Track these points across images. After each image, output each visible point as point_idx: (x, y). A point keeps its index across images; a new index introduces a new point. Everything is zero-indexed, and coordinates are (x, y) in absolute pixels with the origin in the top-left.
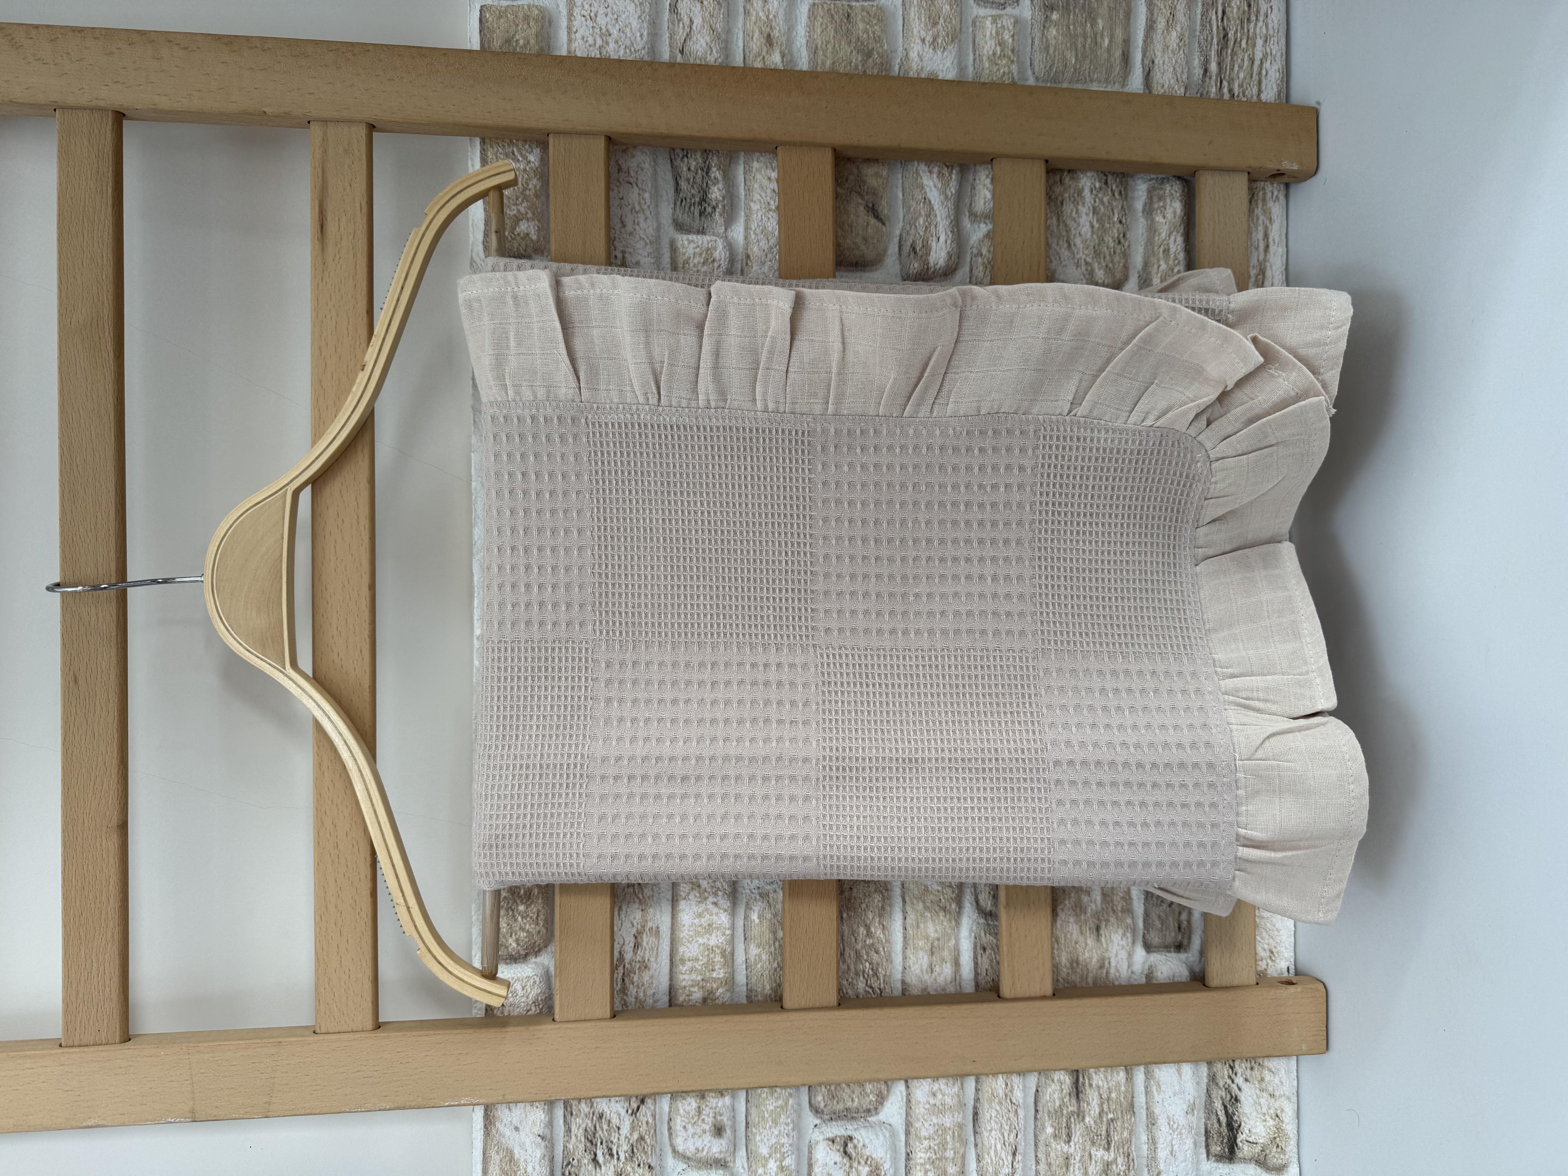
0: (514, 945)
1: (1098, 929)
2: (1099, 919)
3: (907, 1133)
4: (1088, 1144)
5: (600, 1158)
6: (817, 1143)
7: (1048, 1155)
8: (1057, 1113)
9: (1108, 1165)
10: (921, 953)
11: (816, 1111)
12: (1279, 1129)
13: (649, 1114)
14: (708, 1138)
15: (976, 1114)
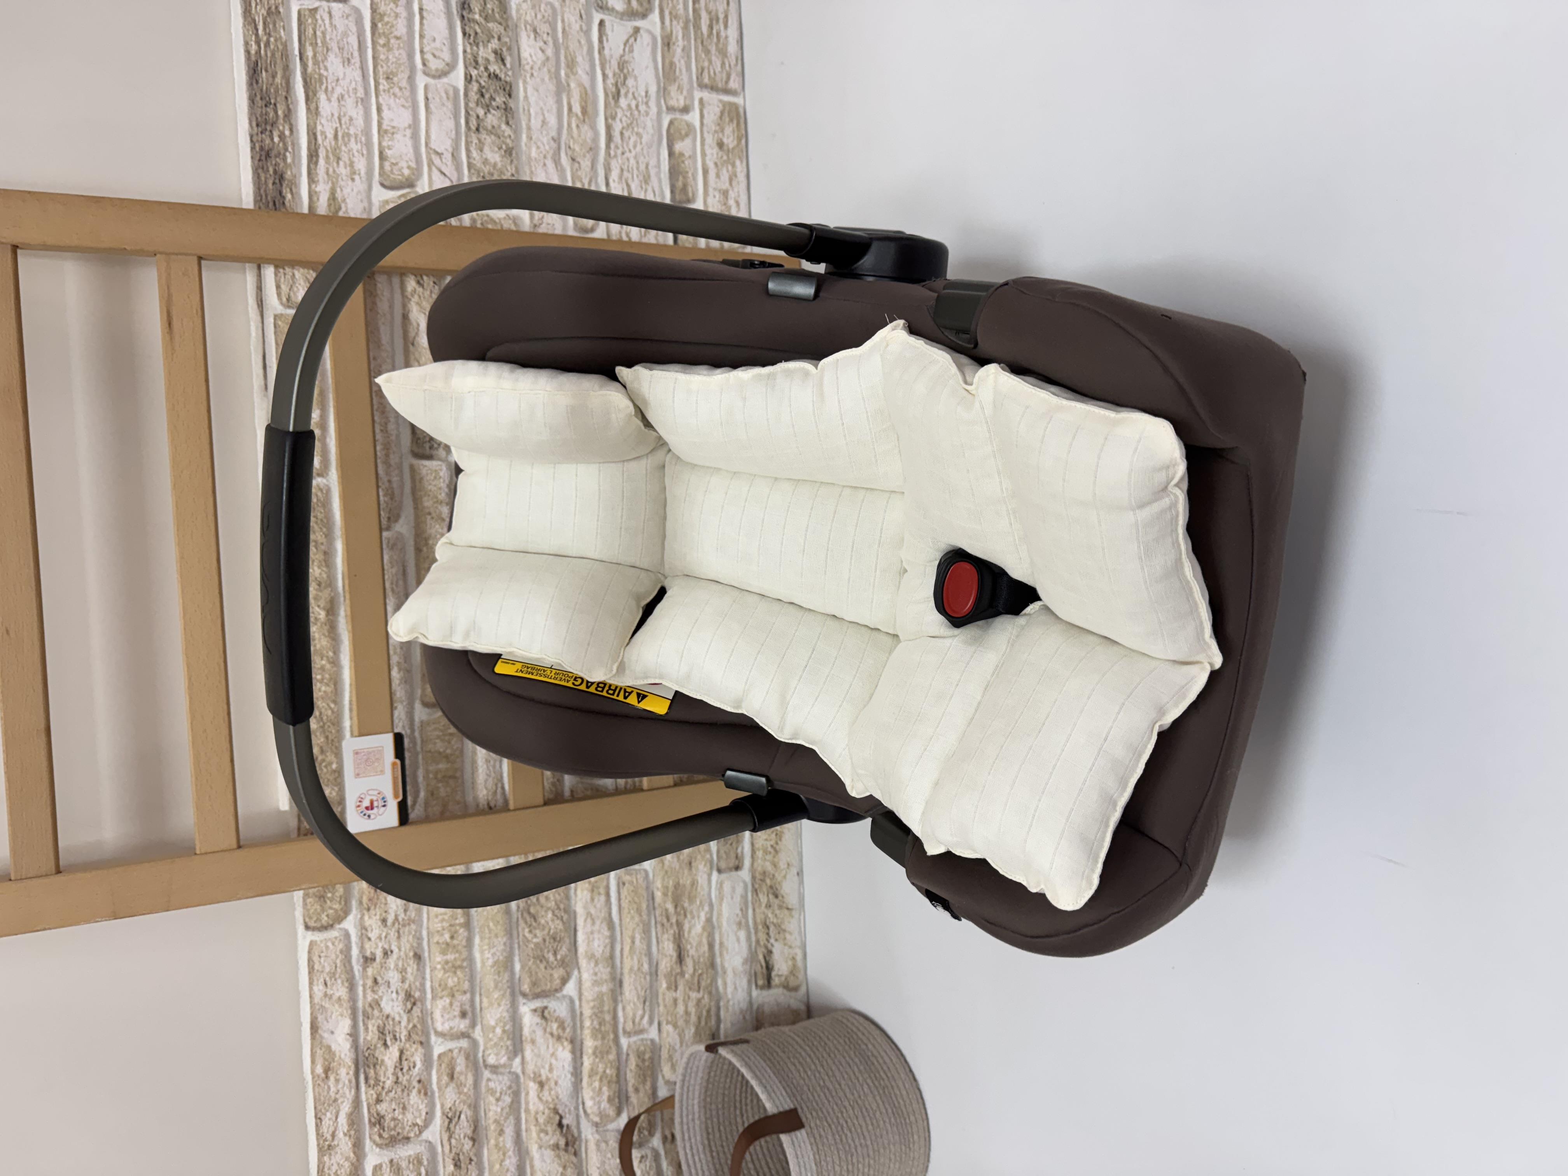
0: (326, 918)
1: (690, 863)
2: (691, 857)
3: (580, 1000)
4: (687, 989)
5: (389, 1043)
6: (525, 1013)
7: (664, 1000)
8: (668, 976)
9: (699, 1001)
10: (585, 892)
11: (524, 995)
12: (794, 966)
13: (419, 1010)
14: (457, 1020)
15: (621, 983)
